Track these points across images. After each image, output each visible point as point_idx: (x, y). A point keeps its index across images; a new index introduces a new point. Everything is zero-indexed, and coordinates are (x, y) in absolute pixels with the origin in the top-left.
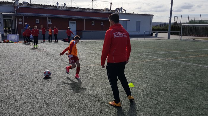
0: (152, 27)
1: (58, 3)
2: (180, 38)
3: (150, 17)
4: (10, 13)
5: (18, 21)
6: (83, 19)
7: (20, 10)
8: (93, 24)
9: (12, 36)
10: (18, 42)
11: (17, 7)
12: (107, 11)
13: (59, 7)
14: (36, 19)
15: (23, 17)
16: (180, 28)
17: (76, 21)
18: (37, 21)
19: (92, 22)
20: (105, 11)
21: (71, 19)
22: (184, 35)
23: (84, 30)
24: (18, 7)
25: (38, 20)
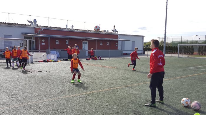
1: (67, 26)
5: (41, 42)
6: (95, 40)
7: (44, 32)
8: (101, 44)
13: (68, 29)
14: (57, 40)
15: (49, 39)
17: (87, 42)
18: (57, 42)
20: (103, 32)
23: (96, 49)
24: (42, 29)
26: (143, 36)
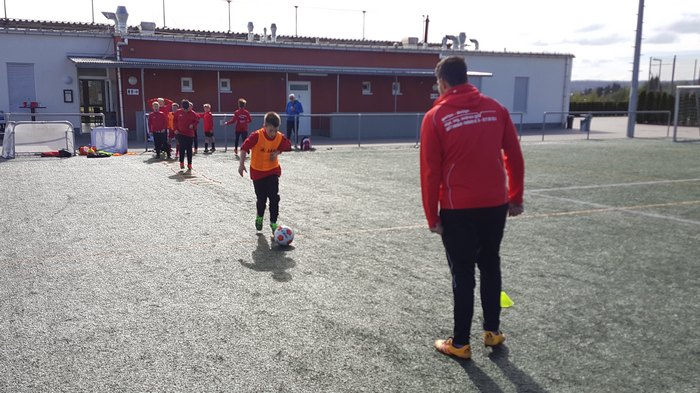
0: (571, 98)
1: (251, 26)
2: (671, 135)
3: (563, 61)
4: (101, 58)
5: (126, 85)
6: (332, 76)
7: (132, 49)
8: (366, 92)
9: (107, 133)
10: (125, 152)
11: (123, 40)
12: (414, 47)
13: (257, 37)
14: (183, 79)
15: (142, 73)
16: (672, 99)
17: (308, 83)
18: (186, 84)
19: (365, 83)
20: (405, 47)
21: (294, 76)
22: (684, 124)
23: (335, 111)
24: (126, 41)
25: (190, 80)
26: (569, 58)
